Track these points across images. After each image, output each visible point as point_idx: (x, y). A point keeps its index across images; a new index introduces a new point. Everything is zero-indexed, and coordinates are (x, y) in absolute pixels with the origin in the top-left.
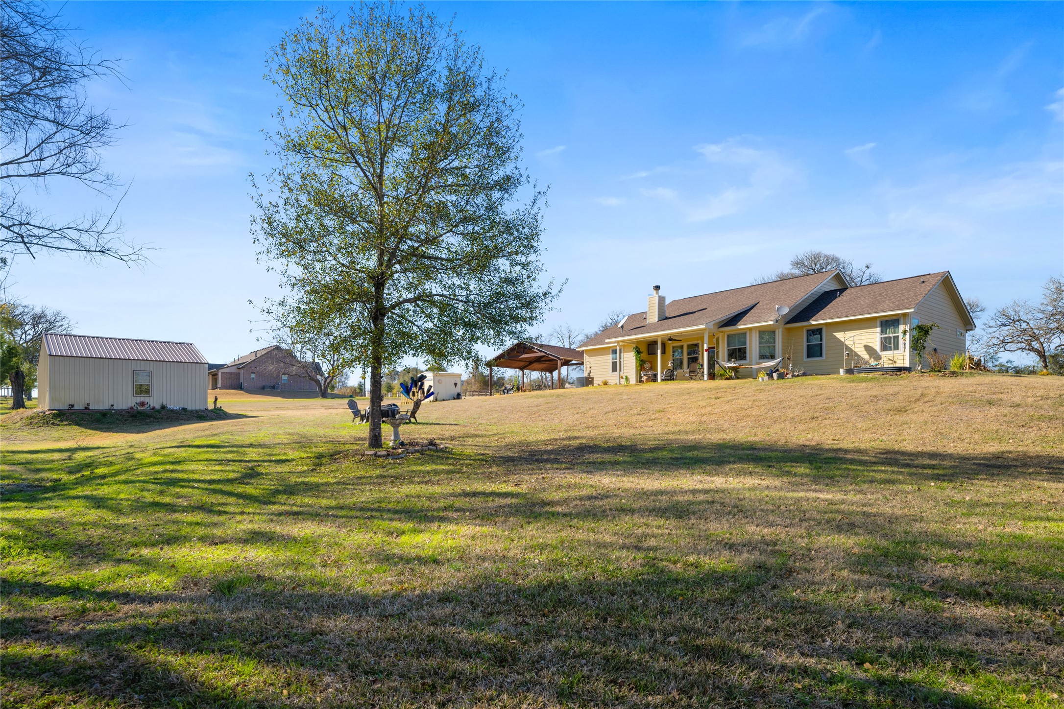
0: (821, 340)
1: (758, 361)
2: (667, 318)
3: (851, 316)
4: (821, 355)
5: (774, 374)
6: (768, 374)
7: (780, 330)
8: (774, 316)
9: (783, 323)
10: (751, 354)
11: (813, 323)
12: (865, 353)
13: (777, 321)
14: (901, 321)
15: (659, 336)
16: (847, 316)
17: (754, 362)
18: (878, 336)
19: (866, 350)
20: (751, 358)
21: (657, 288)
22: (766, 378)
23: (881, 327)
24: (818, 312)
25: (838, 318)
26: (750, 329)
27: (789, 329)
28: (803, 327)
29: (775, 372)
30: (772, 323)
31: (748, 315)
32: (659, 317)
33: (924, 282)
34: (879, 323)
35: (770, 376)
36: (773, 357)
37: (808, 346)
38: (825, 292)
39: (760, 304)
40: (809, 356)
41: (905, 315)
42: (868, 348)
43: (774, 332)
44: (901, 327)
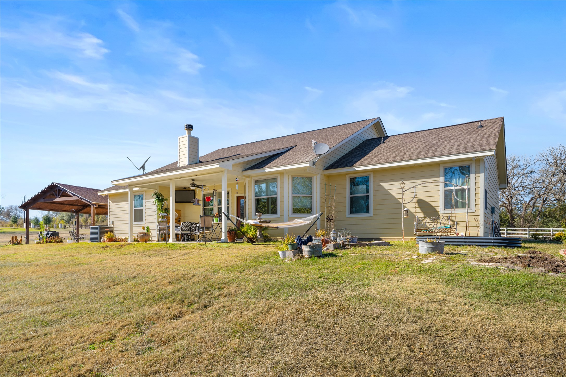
0: (368, 191)
1: (291, 215)
2: (200, 162)
3: (407, 160)
4: (367, 211)
5: (304, 247)
6: (293, 246)
7: (319, 177)
8: (310, 157)
9: (322, 168)
10: (282, 206)
11: (357, 169)
12: (419, 210)
13: (314, 164)
14: (473, 168)
15: (171, 179)
16: (402, 161)
17: (286, 217)
18: (441, 188)
19: (420, 207)
20: (282, 211)
21: (189, 127)
22: (290, 253)
23: (445, 175)
24: (362, 157)
25: (390, 162)
26: (281, 173)
27: (328, 177)
28: (345, 175)
29: (305, 243)
30: (308, 165)
31: (281, 157)
32: (189, 161)
33: (482, 126)
34: (442, 171)
35: (297, 249)
36: (309, 211)
37: (351, 198)
38: (366, 140)
39: (297, 147)
40: (352, 212)
41: (478, 160)
42: (423, 204)
43: (311, 180)
44: (473, 176)
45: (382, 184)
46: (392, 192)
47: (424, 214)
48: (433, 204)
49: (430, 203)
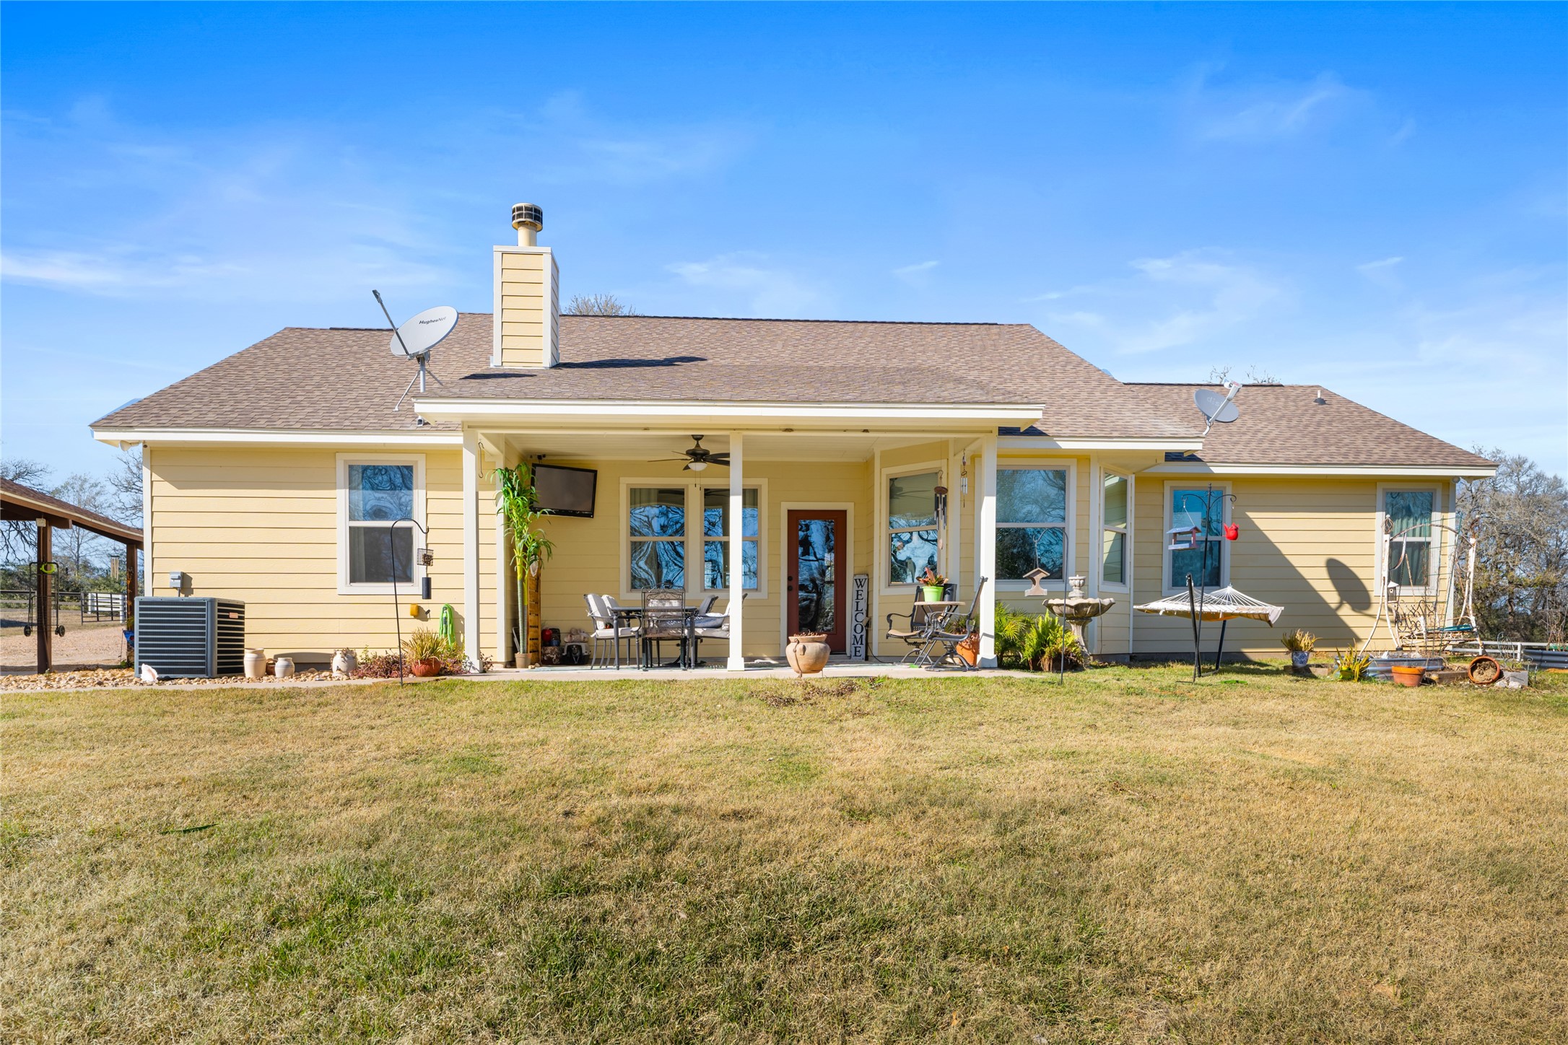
4: (1219, 581)
14: (1437, 500)
18: (1379, 538)
19: (1333, 579)
34: (1381, 499)
40: (1173, 582)
44: (1436, 516)
45: (1251, 515)
46: (1273, 537)
47: (1340, 595)
48: (1360, 573)
49: (1354, 570)
